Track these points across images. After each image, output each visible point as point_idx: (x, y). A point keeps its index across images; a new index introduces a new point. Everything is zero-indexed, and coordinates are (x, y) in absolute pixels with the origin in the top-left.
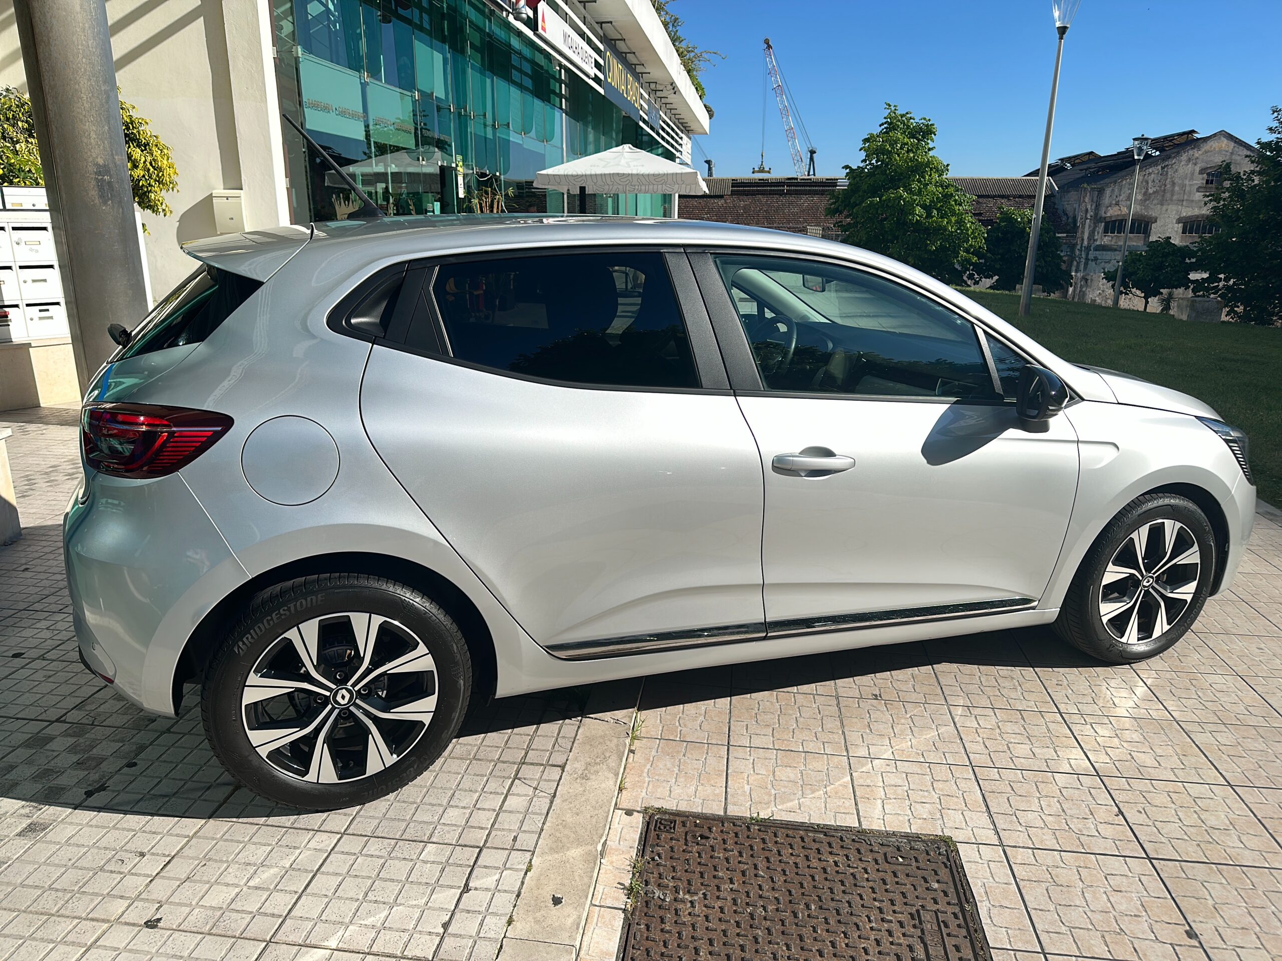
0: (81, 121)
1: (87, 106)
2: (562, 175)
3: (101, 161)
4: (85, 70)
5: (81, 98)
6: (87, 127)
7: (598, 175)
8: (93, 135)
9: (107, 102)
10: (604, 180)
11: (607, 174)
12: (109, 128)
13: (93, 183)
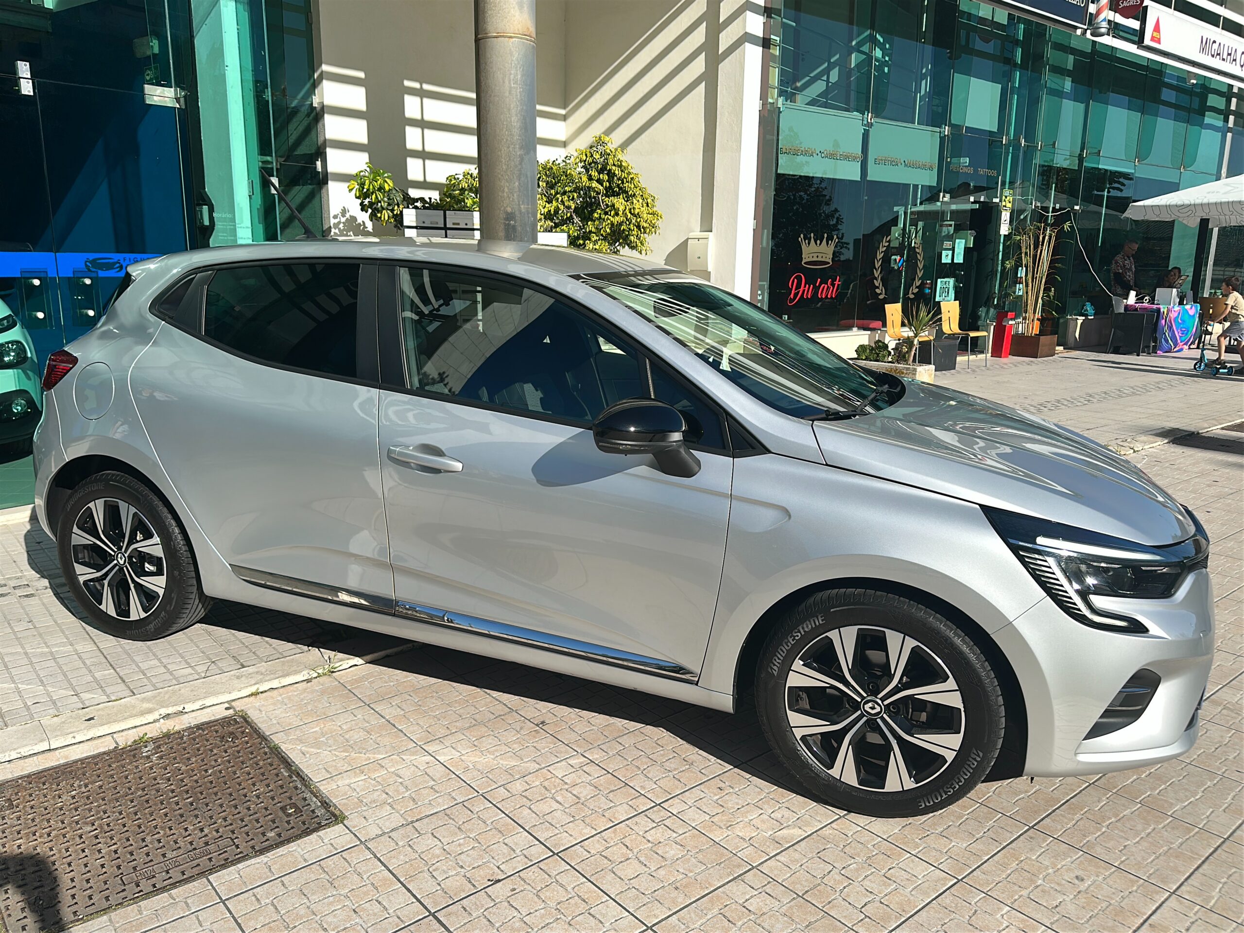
0: (499, 179)
1: (504, 167)
2: (1162, 206)
3: (509, 210)
4: (507, 140)
5: (501, 162)
6: (502, 184)
7: (1212, 204)
8: (506, 190)
9: (521, 164)
10: (1220, 210)
11: (1225, 203)
12: (520, 184)
13: (502, 226)
